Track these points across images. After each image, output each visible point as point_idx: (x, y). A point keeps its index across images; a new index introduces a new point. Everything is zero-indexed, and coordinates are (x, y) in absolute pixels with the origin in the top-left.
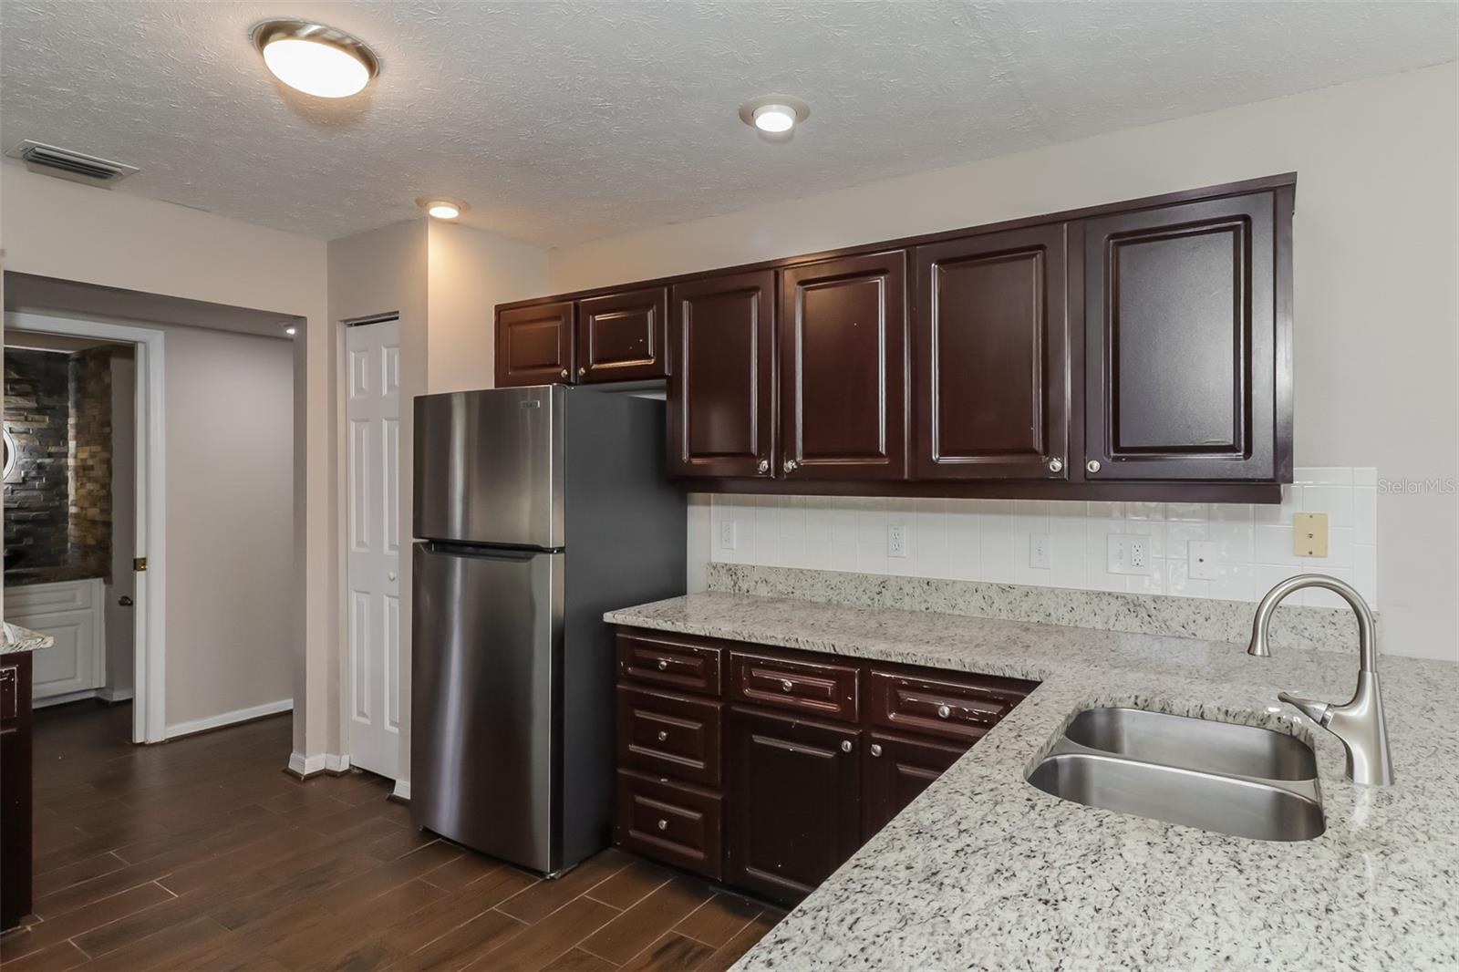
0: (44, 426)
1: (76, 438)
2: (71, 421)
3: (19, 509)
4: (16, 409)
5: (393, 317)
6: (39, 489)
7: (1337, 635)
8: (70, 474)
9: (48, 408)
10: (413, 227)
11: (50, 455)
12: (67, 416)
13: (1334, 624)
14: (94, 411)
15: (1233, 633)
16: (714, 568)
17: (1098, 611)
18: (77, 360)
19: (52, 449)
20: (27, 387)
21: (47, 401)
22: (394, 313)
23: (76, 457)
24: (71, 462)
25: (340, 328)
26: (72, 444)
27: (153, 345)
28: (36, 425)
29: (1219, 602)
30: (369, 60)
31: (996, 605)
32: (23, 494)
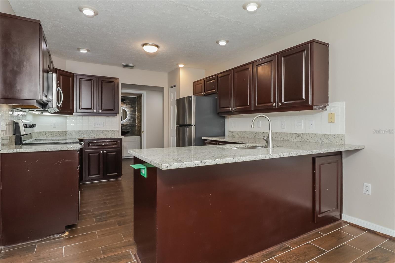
0: (132, 110)
1: (137, 112)
2: (136, 109)
3: (129, 124)
4: (129, 107)
5: (175, 86)
6: (132, 121)
7: (335, 140)
8: (136, 118)
9: (133, 107)
10: (178, 69)
11: (133, 115)
12: (136, 108)
13: (335, 137)
14: (139, 107)
15: (316, 140)
16: (229, 132)
17: (292, 137)
18: (137, 98)
19: (134, 114)
20: (130, 103)
21: (133, 105)
22: (175, 85)
23: (137, 115)
24: (136, 116)
25: (169, 88)
26: (136, 113)
27: (145, 94)
28: (131, 110)
29: (313, 134)
30: (157, 46)
31: (275, 137)
32: (129, 122)
